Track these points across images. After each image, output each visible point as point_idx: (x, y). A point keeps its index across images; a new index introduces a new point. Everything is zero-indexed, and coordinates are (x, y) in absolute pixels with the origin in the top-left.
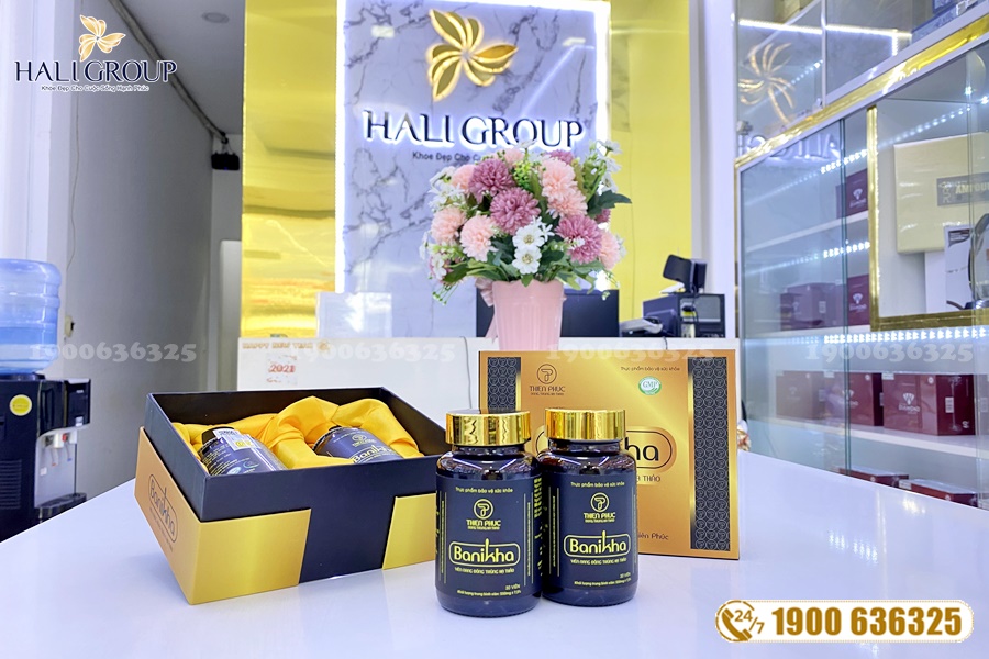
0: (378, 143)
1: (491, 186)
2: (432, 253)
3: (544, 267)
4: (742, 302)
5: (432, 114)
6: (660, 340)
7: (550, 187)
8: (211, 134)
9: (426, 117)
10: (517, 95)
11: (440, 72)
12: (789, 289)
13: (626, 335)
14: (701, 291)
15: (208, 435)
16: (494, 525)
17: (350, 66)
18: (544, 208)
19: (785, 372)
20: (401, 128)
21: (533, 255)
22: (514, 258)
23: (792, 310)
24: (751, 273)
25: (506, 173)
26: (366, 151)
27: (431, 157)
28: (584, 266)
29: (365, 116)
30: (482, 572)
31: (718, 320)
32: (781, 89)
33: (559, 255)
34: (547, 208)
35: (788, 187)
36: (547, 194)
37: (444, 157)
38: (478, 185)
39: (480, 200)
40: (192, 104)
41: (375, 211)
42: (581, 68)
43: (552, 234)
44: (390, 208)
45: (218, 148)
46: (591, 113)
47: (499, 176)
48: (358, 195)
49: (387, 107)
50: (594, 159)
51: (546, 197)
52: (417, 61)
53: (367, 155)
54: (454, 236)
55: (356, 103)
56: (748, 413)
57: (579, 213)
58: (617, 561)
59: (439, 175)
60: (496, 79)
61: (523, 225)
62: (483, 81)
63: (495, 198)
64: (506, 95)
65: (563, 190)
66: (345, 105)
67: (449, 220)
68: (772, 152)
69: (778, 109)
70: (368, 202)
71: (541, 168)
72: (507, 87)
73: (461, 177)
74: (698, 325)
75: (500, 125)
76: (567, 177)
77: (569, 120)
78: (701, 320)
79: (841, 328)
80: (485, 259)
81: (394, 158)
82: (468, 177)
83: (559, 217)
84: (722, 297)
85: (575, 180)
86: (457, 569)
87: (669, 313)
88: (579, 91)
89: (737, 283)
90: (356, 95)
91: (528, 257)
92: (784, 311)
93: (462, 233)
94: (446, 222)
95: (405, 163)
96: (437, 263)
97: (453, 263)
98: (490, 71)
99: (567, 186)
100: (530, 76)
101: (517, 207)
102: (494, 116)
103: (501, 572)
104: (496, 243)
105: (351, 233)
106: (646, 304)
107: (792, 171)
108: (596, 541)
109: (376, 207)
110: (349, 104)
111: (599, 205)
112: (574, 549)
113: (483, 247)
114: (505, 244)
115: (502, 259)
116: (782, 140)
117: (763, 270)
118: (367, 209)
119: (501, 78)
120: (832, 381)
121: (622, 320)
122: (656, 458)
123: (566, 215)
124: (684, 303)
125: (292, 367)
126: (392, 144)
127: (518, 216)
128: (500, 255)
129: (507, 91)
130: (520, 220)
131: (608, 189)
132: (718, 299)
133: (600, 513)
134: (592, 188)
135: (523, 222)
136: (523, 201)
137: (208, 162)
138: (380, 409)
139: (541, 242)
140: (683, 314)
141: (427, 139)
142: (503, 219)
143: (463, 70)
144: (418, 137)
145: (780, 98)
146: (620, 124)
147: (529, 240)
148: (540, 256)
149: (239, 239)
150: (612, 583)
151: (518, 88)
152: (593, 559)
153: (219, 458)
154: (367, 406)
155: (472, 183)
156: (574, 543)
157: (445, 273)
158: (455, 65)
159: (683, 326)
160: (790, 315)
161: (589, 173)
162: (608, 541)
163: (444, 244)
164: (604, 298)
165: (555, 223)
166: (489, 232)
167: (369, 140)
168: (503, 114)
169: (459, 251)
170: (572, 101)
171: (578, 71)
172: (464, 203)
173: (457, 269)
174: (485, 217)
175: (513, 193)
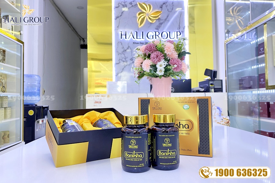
0: (124, 40)
1: (150, 51)
2: (134, 70)
3: (166, 73)
4: (227, 82)
5: (138, 31)
6: (203, 93)
7: (167, 51)
8: (80, 39)
9: (137, 32)
10: (162, 25)
11: (140, 19)
12: (241, 78)
13: (194, 92)
14: (216, 79)
15: (64, 121)
16: (136, 147)
17: (116, 19)
18: (165, 57)
19: (241, 102)
20: (130, 36)
21: (162, 70)
22: (157, 71)
23: (242, 84)
24: (230, 73)
25: (155, 47)
26: (120, 42)
27: (138, 43)
28: (177, 72)
29: (120, 33)
30: (133, 160)
31: (221, 87)
32: (240, 19)
33: (170, 70)
34: (166, 57)
35: (241, 48)
36: (166, 53)
37: (142, 43)
38: (147, 51)
39: (147, 55)
40: (75, 31)
41: (123, 59)
42: (180, 17)
43: (167, 64)
44: (127, 58)
45: (82, 43)
46: (183, 29)
47: (152, 48)
48: (118, 54)
49: (126, 30)
50: (180, 42)
51: (166, 54)
52: (134, 17)
53: (121, 43)
54: (141, 65)
55: (118, 29)
56: (230, 114)
57: (176, 57)
58: (172, 157)
59: (136, 48)
60: (156, 21)
61: (159, 62)
62: (152, 21)
63: (151, 54)
64: (159, 25)
65: (170, 51)
66: (115, 30)
67: (139, 61)
68: (237, 38)
69: (239, 26)
70: (121, 57)
71: (164, 45)
72: (159, 23)
73: (142, 49)
74: (215, 89)
75: (157, 33)
76: (172, 48)
77: (177, 31)
78: (215, 87)
79: (257, 89)
80: (149, 72)
81: (128, 44)
82: (144, 49)
83: (170, 59)
84: (222, 81)
85: (174, 48)
86: (126, 159)
87: (206, 85)
88: (180, 23)
89: (226, 76)
90: (117, 27)
92: (240, 84)
94: (138, 61)
95: (131, 45)
96: (136, 73)
97: (141, 73)
98: (154, 18)
99: (172, 50)
100: (166, 19)
101: (158, 56)
102: (156, 31)
103: (138, 160)
104: (152, 67)
105: (117, 65)
106: (199, 83)
107: (243, 43)
108: (166, 152)
109: (123, 58)
110: (116, 30)
111: (181, 55)
112: (160, 154)
113: (148, 68)
114: (154, 67)
115: (154, 71)
116: (239, 34)
117: (234, 72)
118: (121, 58)
119: (158, 20)
120: (255, 104)
121: (192, 88)
122: (188, 128)
123: (172, 58)
124: (211, 82)
125: (100, 102)
126: (128, 40)
127: (158, 59)
128: (153, 70)
129: (159, 24)
131: (184, 50)
132: (220, 81)
133: (167, 144)
134: (179, 50)
135: (159, 61)
137: (79, 47)
138: (112, 114)
139: (164, 66)
140: (210, 85)
141: (137, 38)
142: (154, 60)
143: (147, 19)
144: (135, 38)
145: (239, 22)
146: (192, 32)
147: (161, 66)
148: (164, 70)
149: (87, 67)
150: (171, 164)
151: (162, 23)
152: (165, 157)
153: (65, 128)
154: (108, 113)
155: (145, 50)
156: (160, 152)
157: (138, 75)
158: (144, 17)
159: (210, 89)
160: (242, 85)
161: (179, 46)
162: (170, 152)
163: (138, 67)
164: (183, 82)
165: (169, 61)
166: (150, 64)
167: (121, 39)
168: (158, 30)
169: (142, 69)
170: (178, 26)
171: (179, 17)
172: (143, 56)
173: (141, 75)
174: (149, 59)
175: (157, 53)
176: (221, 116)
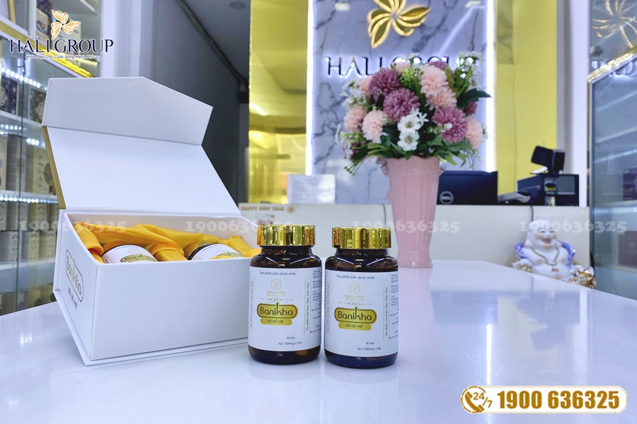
0: (334, 78)
1: (384, 88)
2: (343, 138)
3: (424, 146)
4: (592, 181)
5: (371, 57)
6: (527, 208)
7: (426, 87)
8: (238, 81)
9: (367, 59)
10: (430, 42)
11: (376, 28)
13: (503, 203)
14: (561, 172)
17: (317, 28)
18: (423, 102)
19: (626, 232)
20: (350, 68)
21: (413, 136)
22: (399, 140)
23: (632, 186)
24: (600, 160)
25: (395, 78)
26: (327, 84)
28: (454, 145)
29: (327, 60)
31: (573, 193)
33: (433, 136)
34: (426, 103)
36: (425, 92)
38: (375, 88)
39: (376, 98)
40: (225, 61)
42: (475, 20)
43: (427, 120)
45: (243, 89)
46: (482, 50)
47: (389, 80)
48: (321, 113)
49: (340, 56)
50: (463, 66)
51: (424, 94)
52: (361, 22)
53: (327, 86)
54: (358, 126)
55: (321, 52)
56: (596, 261)
57: (450, 105)
60: (415, 31)
61: (405, 115)
62: (406, 32)
63: (387, 97)
64: (422, 40)
65: (436, 88)
66: (314, 54)
67: (355, 115)
70: (327, 118)
71: (420, 72)
72: (423, 35)
73: (364, 83)
74: (558, 197)
76: (440, 79)
78: (560, 193)
80: (378, 141)
82: (367, 84)
83: (434, 109)
84: (577, 177)
85: (447, 81)
87: (536, 189)
88: (473, 36)
89: (588, 167)
90: (321, 49)
91: (409, 139)
92: (626, 186)
93: (363, 123)
94: (353, 117)
96: (347, 146)
97: (359, 145)
98: (411, 25)
99: (439, 85)
100: (438, 28)
101: (402, 102)
104: (386, 129)
105: (317, 138)
106: (519, 182)
109: (332, 121)
110: (317, 54)
111: (468, 98)
113: (377, 132)
114: (392, 130)
115: (391, 141)
117: (611, 157)
118: (327, 122)
119: (418, 30)
121: (499, 192)
123: (440, 108)
124: (547, 181)
126: (344, 79)
127: (403, 109)
128: (390, 138)
129: (422, 38)
130: (404, 112)
131: (473, 87)
132: (573, 179)
134: (461, 87)
135: (406, 112)
136: (406, 97)
137: (236, 98)
139: (418, 127)
140: (546, 189)
141: (367, 73)
142: (392, 111)
143: (392, 26)
144: (361, 73)
147: (409, 125)
148: (417, 137)
151: (430, 36)
155: (371, 87)
157: (351, 152)
158: (386, 23)
159: (546, 197)
160: (631, 190)
161: (459, 76)
163: (351, 132)
165: (430, 114)
166: (382, 121)
167: (329, 77)
168: (420, 54)
169: (361, 135)
170: (468, 43)
171: (473, 22)
172: (365, 102)
173: (360, 151)
174: (379, 111)
175: (400, 92)
176: (572, 266)
